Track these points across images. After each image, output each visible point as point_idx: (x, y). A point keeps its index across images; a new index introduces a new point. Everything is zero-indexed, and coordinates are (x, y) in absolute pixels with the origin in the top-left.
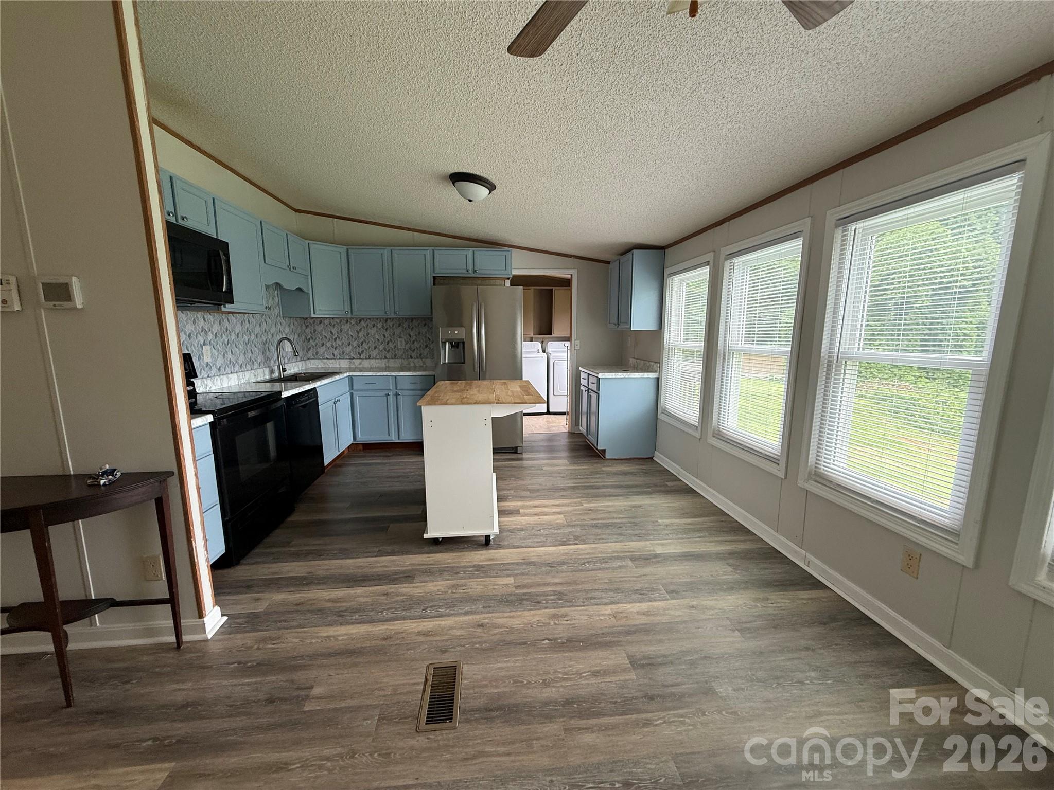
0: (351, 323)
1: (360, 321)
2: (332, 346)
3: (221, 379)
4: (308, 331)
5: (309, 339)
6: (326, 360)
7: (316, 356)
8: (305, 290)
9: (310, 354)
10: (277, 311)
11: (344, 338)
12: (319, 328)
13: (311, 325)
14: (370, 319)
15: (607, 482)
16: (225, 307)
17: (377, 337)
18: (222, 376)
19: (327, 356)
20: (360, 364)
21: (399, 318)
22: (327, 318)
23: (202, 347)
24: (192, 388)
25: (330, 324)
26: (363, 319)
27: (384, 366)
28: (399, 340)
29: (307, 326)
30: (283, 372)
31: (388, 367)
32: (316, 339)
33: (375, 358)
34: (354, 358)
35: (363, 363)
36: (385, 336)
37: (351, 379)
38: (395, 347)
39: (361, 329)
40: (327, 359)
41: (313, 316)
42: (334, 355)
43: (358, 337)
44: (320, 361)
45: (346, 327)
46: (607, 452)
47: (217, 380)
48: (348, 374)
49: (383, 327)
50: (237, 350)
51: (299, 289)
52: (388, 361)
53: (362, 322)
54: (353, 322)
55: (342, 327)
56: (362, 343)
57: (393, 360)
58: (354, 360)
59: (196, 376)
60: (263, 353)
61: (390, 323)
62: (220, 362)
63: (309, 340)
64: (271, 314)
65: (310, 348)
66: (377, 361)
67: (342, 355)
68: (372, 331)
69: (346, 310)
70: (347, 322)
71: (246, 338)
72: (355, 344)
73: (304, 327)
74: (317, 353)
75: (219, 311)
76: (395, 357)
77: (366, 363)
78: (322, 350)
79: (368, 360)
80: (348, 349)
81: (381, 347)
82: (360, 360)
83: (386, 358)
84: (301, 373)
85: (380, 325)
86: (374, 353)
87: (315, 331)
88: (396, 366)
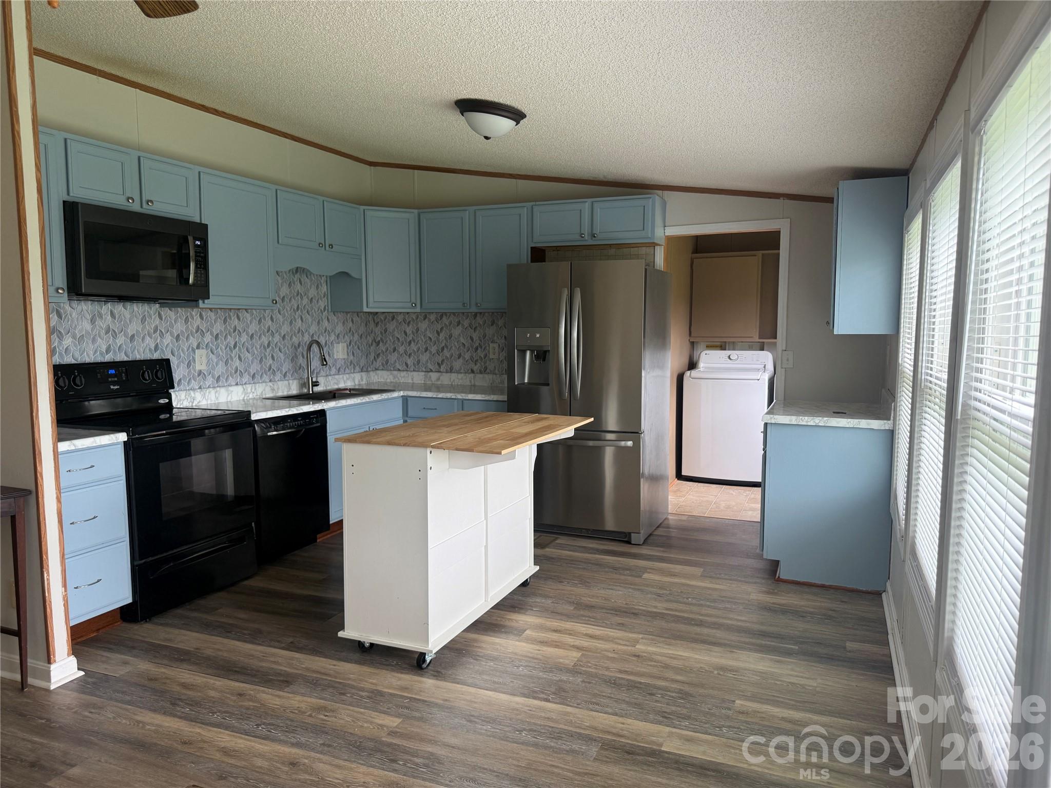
0: (429, 320)
1: (442, 317)
2: (405, 352)
3: (216, 392)
4: (378, 330)
5: (379, 341)
6: (395, 373)
7: (386, 366)
8: (354, 274)
9: (378, 363)
10: (322, 304)
11: (420, 342)
12: (391, 326)
13: (382, 323)
14: (454, 314)
15: (731, 619)
16: (204, 302)
17: (462, 340)
18: (218, 389)
19: (398, 366)
20: (438, 379)
21: (493, 313)
22: (401, 313)
23: (194, 351)
24: (167, 401)
25: (404, 320)
26: (446, 313)
27: (468, 383)
28: (491, 345)
29: (377, 324)
30: (313, 386)
31: (474, 386)
32: (387, 341)
33: (459, 372)
34: (431, 371)
35: (441, 378)
36: (472, 339)
37: (405, 399)
38: (486, 356)
39: (442, 329)
40: (399, 370)
41: (365, 309)
42: (407, 365)
43: (439, 341)
44: (388, 373)
45: (423, 325)
46: (782, 564)
47: (209, 392)
48: (402, 393)
49: (470, 325)
50: (249, 355)
51: (346, 274)
52: (474, 377)
53: (444, 318)
54: (433, 317)
55: (419, 326)
56: (443, 349)
57: (481, 376)
58: (431, 373)
59: (173, 387)
60: (292, 360)
61: (479, 320)
62: (220, 369)
63: (378, 344)
64: (312, 308)
65: (379, 354)
66: (460, 376)
67: (417, 367)
68: (457, 331)
69: (413, 300)
70: (425, 318)
71: (265, 340)
72: (434, 349)
73: (372, 325)
74: (387, 362)
75: (197, 306)
76: (484, 371)
77: (446, 379)
78: (393, 357)
79: (449, 374)
80: (424, 358)
81: (467, 356)
82: (439, 374)
83: (473, 371)
84: (347, 389)
85: (466, 323)
86: (458, 364)
87: (386, 331)
88: (485, 385)
